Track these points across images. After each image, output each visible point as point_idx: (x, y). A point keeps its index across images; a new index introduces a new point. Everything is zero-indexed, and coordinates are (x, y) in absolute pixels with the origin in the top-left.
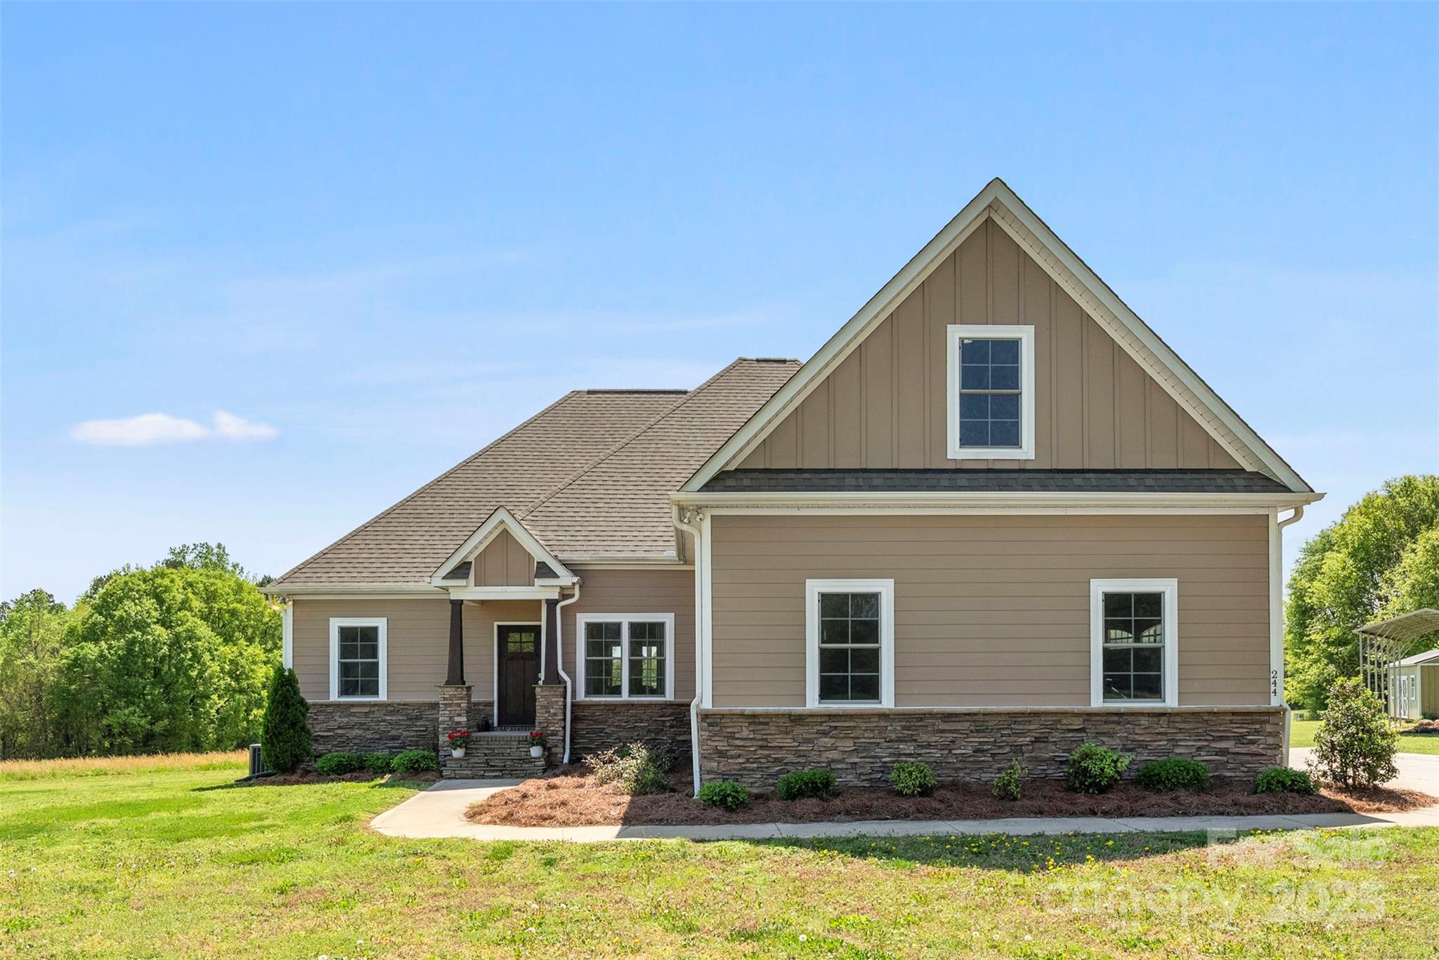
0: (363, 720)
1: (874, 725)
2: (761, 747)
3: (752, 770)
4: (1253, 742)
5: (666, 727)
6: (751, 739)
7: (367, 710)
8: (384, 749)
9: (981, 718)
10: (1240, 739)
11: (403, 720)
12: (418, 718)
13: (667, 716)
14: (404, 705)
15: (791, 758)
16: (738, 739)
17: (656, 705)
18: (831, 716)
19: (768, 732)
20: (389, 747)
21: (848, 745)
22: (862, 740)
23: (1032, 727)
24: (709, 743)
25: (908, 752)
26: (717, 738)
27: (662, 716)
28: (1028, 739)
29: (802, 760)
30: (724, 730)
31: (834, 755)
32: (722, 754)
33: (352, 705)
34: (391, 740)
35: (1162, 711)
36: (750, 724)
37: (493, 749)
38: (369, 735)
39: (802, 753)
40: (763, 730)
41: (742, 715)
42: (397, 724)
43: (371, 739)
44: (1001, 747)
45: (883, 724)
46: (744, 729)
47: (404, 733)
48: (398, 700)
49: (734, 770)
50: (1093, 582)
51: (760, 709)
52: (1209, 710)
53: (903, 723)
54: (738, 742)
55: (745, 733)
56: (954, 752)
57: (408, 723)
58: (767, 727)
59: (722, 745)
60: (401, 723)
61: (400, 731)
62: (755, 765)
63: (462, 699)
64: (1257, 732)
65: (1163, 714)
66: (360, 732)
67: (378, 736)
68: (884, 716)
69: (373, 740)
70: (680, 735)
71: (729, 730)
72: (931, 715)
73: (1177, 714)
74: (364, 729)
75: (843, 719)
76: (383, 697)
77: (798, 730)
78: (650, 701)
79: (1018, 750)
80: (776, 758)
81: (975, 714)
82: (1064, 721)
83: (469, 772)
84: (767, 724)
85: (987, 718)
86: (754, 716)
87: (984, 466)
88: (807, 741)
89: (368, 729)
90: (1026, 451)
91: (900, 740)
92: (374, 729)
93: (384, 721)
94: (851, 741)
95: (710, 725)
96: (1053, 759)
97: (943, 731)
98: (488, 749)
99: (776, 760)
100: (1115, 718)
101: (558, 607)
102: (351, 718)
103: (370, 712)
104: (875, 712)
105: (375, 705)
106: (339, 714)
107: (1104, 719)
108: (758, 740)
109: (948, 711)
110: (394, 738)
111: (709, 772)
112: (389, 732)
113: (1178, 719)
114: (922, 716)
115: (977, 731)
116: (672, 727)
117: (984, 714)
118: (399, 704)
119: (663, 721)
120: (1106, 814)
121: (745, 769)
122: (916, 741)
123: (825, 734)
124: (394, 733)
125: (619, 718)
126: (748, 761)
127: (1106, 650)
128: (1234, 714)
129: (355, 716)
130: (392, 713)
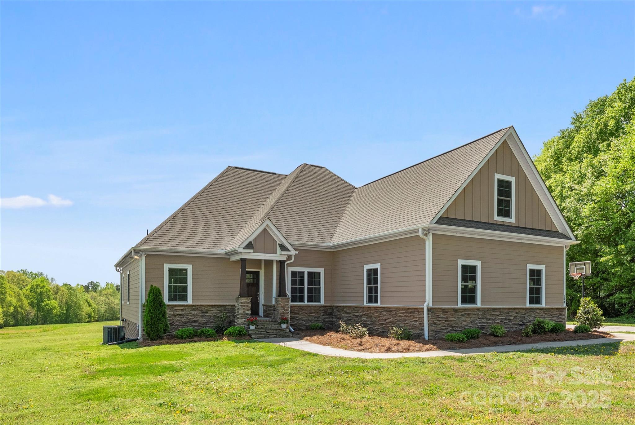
0: (180, 313)
1: (476, 312)
2: (446, 321)
3: (444, 329)
4: (560, 318)
5: (321, 315)
6: (443, 318)
7: (182, 308)
8: (190, 327)
9: (502, 310)
10: (558, 317)
11: (200, 313)
12: (206, 312)
13: (322, 311)
14: (200, 306)
15: (454, 325)
16: (440, 318)
17: (318, 306)
18: (465, 309)
19: (448, 315)
20: (193, 326)
21: (469, 320)
22: (473, 318)
23: (514, 313)
24: (432, 319)
25: (484, 322)
26: (434, 318)
27: (320, 311)
28: (513, 317)
29: (457, 325)
30: (436, 314)
31: (465, 323)
32: (435, 323)
33: (176, 306)
34: (194, 322)
35: (542, 308)
36: (443, 312)
37: (265, 325)
38: (183, 320)
39: (457, 323)
40: (446, 314)
41: (441, 309)
42: (197, 314)
43: (184, 322)
44: (506, 320)
45: (478, 312)
46: (441, 314)
47: (200, 319)
48: (197, 304)
49: (438, 329)
50: (528, 265)
51: (446, 307)
52: (552, 308)
53: (483, 312)
54: (440, 319)
55: (442, 316)
56: (495, 322)
57: (202, 314)
58: (447, 313)
59: (435, 320)
60: (199, 314)
61: (198, 318)
62: (444, 328)
63: (248, 303)
64: (561, 315)
65: (542, 309)
66: (179, 319)
67: (188, 321)
68: (478, 309)
69: (185, 323)
70: (326, 319)
71: (437, 315)
72: (490, 309)
73: (545, 309)
74: (181, 317)
75: (468, 310)
76: (190, 302)
77: (456, 314)
78: (316, 305)
79: (510, 321)
80: (450, 325)
81: (501, 309)
82: (521, 311)
83: (263, 336)
84: (447, 312)
85: (504, 310)
86: (444, 309)
87: (502, 224)
88: (459, 318)
89: (183, 317)
90: (512, 220)
91: (482, 318)
92: (186, 317)
93: (191, 313)
94: (470, 318)
95: (432, 313)
96: (518, 324)
97: (493, 315)
98: (262, 325)
99: (451, 326)
100: (532, 310)
101: (286, 263)
102: (175, 312)
103: (184, 309)
104: (475, 308)
105: (187, 306)
106: (169, 310)
107: (530, 310)
108: (445, 318)
109: (495, 308)
110: (196, 321)
111: (431, 331)
112: (193, 318)
113: (545, 310)
114: (488, 310)
115: (501, 315)
116: (323, 315)
117: (503, 309)
118: (198, 306)
119: (320, 313)
120: (559, 340)
121: (442, 329)
122: (486, 318)
123: (463, 316)
124: (195, 319)
125: (303, 312)
126: (442, 326)
127: (530, 288)
128: (557, 309)
129: (177, 311)
130: (194, 310)
